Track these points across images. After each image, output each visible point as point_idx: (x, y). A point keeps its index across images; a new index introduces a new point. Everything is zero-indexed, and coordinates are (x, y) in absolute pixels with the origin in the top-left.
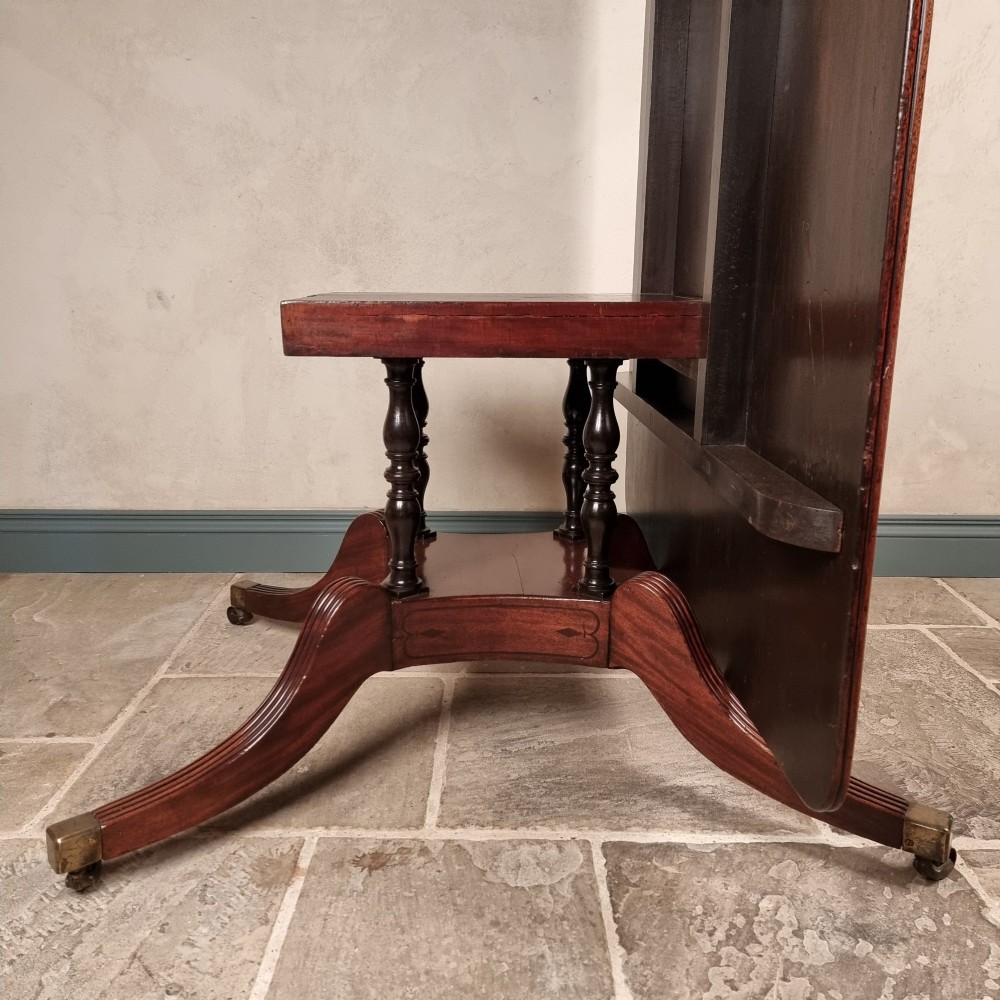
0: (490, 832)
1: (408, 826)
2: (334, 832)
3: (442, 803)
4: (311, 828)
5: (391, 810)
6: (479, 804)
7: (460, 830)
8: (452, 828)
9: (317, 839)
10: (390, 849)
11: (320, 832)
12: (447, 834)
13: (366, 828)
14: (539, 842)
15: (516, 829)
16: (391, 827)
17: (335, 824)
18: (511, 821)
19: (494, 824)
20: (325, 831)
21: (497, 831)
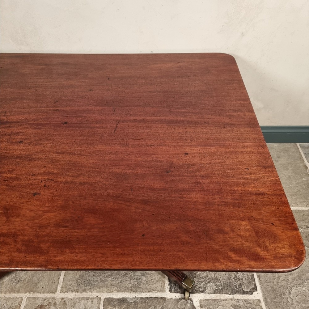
0: (74, 294)
1: (52, 292)
2: (31, 295)
3: (63, 281)
4: (25, 293)
5: (48, 284)
6: (73, 281)
7: (66, 293)
8: (64, 293)
9: (26, 298)
10: (46, 303)
11: (27, 295)
12: (62, 295)
13: (40, 293)
14: (87, 299)
15: (82, 293)
16: (47, 293)
17: (32, 291)
18: (81, 289)
19: (77, 291)
20: (29, 294)
21: (76, 294)
